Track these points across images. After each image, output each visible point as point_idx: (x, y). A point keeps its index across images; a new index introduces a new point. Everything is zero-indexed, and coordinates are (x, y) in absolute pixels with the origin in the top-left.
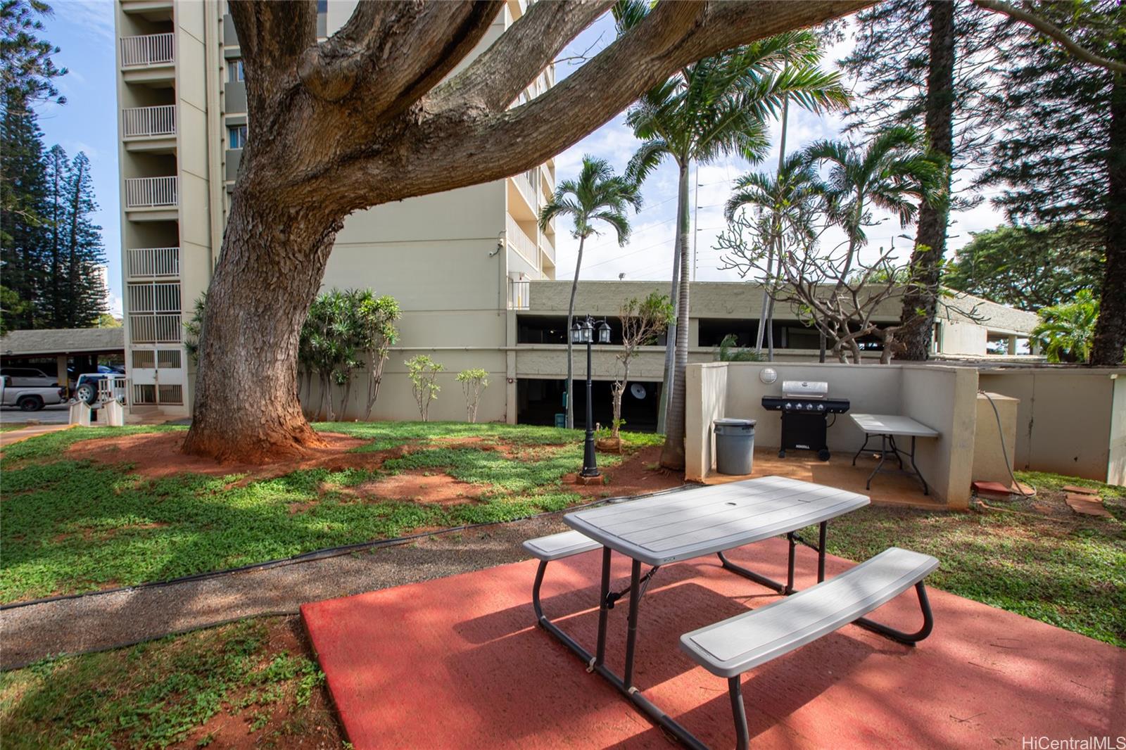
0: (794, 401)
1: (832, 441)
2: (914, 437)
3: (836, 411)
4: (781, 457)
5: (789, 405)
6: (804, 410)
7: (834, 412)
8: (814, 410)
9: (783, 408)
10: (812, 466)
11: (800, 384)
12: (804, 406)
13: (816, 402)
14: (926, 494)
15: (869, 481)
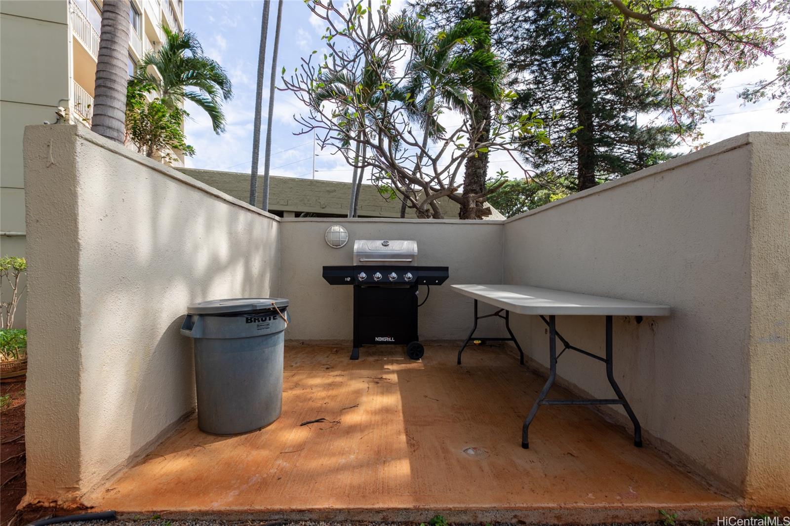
0: (370, 269)
1: (426, 327)
2: (609, 318)
3: (431, 281)
4: (354, 357)
5: (363, 275)
6: (385, 282)
7: (428, 284)
8: (400, 282)
9: (354, 281)
10: (398, 372)
11: (379, 243)
12: (385, 276)
13: (401, 269)
14: (639, 444)
15: (525, 429)
